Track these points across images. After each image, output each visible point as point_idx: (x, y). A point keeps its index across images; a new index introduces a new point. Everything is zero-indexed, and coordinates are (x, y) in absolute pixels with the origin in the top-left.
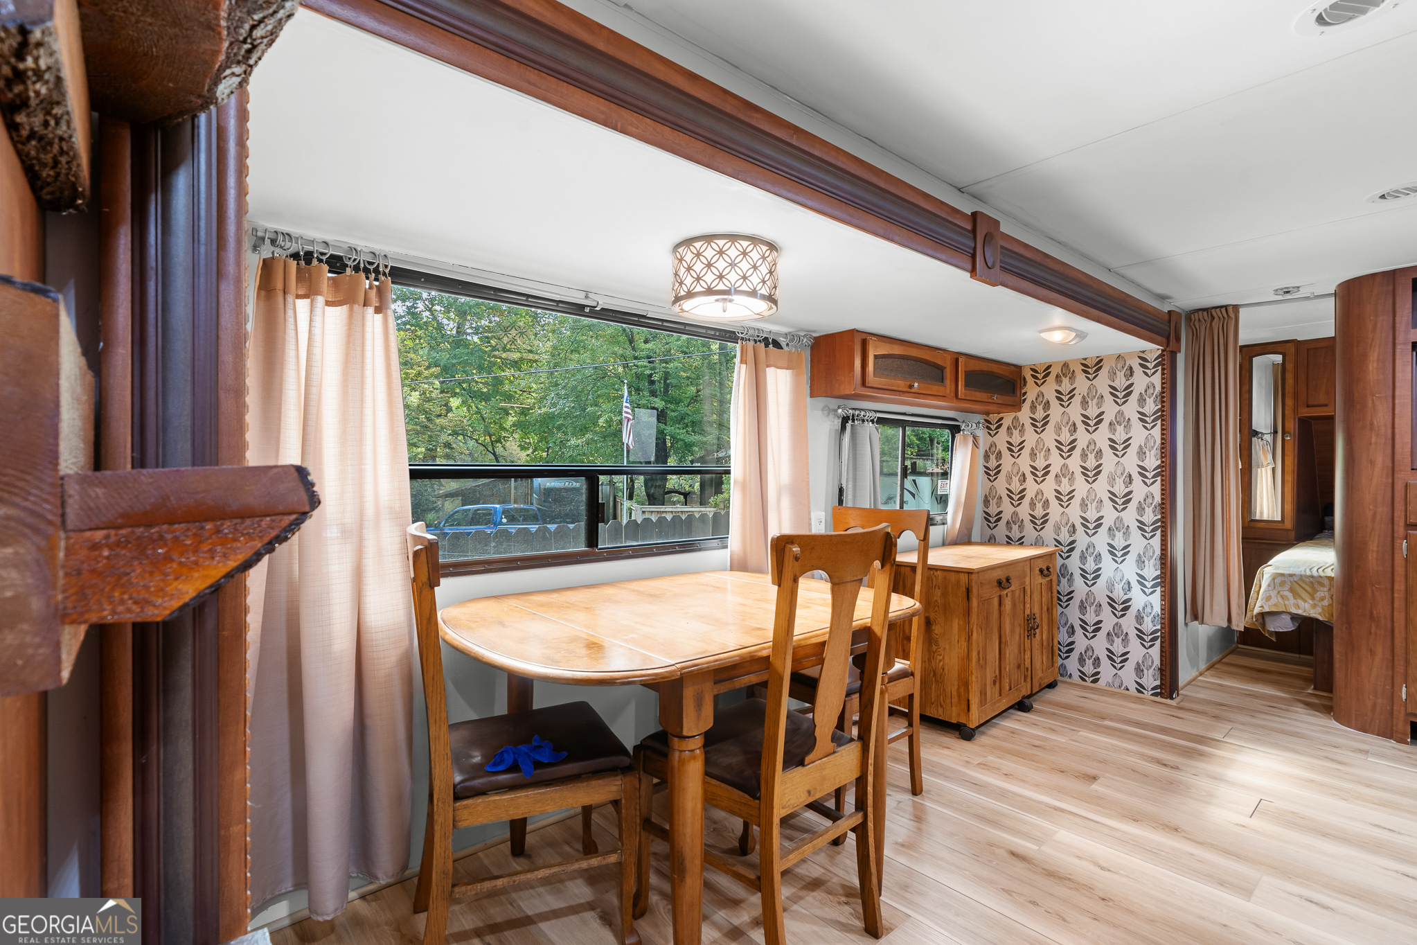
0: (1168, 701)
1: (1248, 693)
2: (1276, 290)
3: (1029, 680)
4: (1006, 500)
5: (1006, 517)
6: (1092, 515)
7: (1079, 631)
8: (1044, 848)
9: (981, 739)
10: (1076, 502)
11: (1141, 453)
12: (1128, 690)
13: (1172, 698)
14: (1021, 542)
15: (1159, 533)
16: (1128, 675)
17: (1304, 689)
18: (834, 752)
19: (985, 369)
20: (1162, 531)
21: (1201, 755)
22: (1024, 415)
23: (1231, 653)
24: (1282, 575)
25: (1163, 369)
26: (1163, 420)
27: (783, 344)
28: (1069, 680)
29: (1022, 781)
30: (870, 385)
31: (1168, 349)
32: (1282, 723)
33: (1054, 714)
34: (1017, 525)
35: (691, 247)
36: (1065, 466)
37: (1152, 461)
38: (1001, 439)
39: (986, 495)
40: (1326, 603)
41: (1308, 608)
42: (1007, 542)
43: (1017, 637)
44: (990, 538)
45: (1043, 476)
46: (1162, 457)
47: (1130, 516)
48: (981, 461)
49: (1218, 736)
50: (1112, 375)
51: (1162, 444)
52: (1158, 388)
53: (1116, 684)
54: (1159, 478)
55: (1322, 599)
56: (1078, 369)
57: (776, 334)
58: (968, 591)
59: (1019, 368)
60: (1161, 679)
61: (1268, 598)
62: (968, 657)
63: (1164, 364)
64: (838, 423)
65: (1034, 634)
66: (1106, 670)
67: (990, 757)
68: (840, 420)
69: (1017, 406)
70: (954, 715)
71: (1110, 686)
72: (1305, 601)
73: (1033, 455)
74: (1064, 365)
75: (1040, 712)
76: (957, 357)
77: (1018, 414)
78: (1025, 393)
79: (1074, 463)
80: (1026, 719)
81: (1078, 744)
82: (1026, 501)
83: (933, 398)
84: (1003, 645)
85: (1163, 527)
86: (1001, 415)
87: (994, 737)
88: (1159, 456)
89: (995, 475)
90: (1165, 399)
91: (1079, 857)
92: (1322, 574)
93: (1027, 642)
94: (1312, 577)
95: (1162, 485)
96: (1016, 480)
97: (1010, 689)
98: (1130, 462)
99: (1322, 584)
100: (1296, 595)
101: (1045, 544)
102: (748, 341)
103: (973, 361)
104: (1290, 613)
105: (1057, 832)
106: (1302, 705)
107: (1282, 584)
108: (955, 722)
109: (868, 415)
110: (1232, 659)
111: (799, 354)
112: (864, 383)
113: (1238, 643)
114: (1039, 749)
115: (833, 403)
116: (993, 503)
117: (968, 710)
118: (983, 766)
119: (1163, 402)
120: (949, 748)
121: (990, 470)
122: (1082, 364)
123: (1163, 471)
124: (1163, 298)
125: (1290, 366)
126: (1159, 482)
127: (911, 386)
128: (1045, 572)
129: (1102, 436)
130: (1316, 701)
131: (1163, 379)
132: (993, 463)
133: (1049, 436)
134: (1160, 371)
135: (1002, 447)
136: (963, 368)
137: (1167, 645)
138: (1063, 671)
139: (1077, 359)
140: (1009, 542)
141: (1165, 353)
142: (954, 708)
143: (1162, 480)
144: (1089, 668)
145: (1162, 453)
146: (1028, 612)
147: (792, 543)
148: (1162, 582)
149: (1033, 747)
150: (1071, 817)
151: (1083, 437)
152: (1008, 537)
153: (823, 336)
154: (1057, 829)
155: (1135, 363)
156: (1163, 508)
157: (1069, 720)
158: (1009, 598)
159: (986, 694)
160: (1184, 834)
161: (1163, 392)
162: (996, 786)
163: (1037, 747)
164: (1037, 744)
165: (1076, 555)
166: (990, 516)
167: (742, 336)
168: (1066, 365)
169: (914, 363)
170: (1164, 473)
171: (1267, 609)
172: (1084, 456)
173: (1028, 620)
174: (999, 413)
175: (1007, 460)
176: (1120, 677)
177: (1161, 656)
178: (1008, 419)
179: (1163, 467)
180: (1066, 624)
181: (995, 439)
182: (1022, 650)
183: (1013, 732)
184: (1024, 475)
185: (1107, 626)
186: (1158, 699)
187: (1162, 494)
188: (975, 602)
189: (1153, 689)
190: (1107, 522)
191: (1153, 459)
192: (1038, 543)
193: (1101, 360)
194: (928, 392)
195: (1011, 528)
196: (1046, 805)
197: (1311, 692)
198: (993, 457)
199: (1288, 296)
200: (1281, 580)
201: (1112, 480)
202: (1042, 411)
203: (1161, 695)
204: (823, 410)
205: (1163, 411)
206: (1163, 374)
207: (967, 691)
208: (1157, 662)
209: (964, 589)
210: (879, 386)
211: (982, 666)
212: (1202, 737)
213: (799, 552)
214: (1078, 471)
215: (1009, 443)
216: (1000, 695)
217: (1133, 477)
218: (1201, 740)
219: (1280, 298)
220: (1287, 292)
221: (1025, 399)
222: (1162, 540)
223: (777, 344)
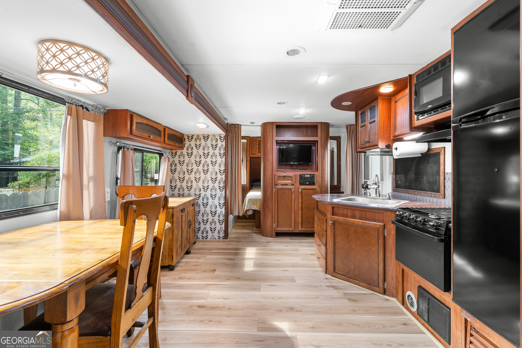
0: (227, 240)
1: (243, 233)
2: (250, 122)
3: (189, 243)
4: (178, 181)
5: (178, 187)
6: (206, 185)
7: (202, 223)
8: (208, 300)
9: (177, 269)
10: (201, 181)
11: (220, 165)
12: (216, 239)
13: (227, 239)
14: (183, 196)
15: (224, 189)
16: (216, 235)
17: (253, 229)
18: (143, 296)
19: (174, 134)
20: (225, 189)
21: (238, 254)
22: (185, 151)
23: (236, 222)
24: (250, 199)
25: (225, 140)
26: (225, 156)
27: (90, 110)
28: (199, 240)
29: (194, 279)
30: (134, 134)
31: (227, 135)
32: (252, 239)
33: (197, 252)
34: (182, 190)
35: (43, 45)
36: (198, 169)
37: (223, 168)
38: (176, 159)
39: (171, 179)
40: (259, 206)
41: (255, 208)
42: (178, 195)
43: (186, 229)
44: (172, 195)
45: (207, 172)
46: (225, 167)
47: (216, 185)
48: (170, 167)
49: (240, 247)
50: (212, 140)
51: (225, 163)
52: (224, 146)
53: (213, 238)
54: (224, 173)
55: (258, 205)
56: (202, 137)
57: (88, 104)
58: (173, 215)
59: (183, 135)
60: (225, 234)
61: (247, 206)
62: (173, 240)
63: (226, 139)
64: (116, 149)
65: (191, 227)
66: (210, 234)
67: (182, 274)
68: (117, 148)
69: (182, 148)
70: (167, 262)
71: (211, 239)
72: (255, 206)
73: (187, 165)
74: (198, 135)
75: (194, 253)
76: (165, 128)
77: (182, 151)
78: (185, 144)
79: (201, 168)
80: (189, 257)
81: (207, 261)
82: (185, 181)
83: (157, 142)
84: (182, 232)
85: (225, 188)
86: (177, 151)
87: (181, 266)
88: (224, 167)
89: (174, 172)
90: (226, 149)
91: (218, 298)
92: (258, 198)
93: (189, 229)
94: (256, 199)
95: (225, 175)
96: (181, 174)
97: (184, 248)
98: (217, 168)
99: (258, 201)
100: (253, 204)
101: (191, 196)
102: (72, 105)
103: (170, 130)
104: (252, 209)
105: (210, 293)
106: (254, 233)
107: (250, 201)
108: (167, 265)
109: (130, 147)
110: (237, 224)
111: (100, 116)
112: (131, 133)
113: (237, 219)
114: (196, 266)
115: (114, 140)
116: (173, 182)
117: (172, 259)
118: (180, 278)
119: (225, 150)
120: (166, 276)
121: (172, 170)
122: (203, 136)
123: (225, 171)
124: (226, 119)
125: (248, 143)
126: (224, 174)
127: (149, 137)
128: (193, 205)
129: (209, 160)
130: (256, 231)
131: (225, 143)
132: (173, 168)
133: (193, 159)
134: (225, 141)
135: (177, 162)
136: (167, 133)
137: (226, 223)
138: (198, 238)
139: (202, 134)
140: (179, 196)
141: (226, 136)
142: (167, 260)
143: (225, 174)
144: (205, 235)
145: (225, 165)
146: (189, 220)
147: (132, 204)
148: (225, 204)
149: (195, 266)
150: (212, 286)
151: (203, 160)
152: (179, 194)
153: (111, 110)
154: (210, 292)
155: (218, 138)
156: (225, 182)
157: (202, 253)
158: (184, 215)
159: (178, 252)
160: (241, 279)
161: (226, 147)
162: (187, 284)
163: (196, 265)
164: (195, 265)
165: (201, 198)
166: (172, 187)
167: (68, 101)
168: (198, 136)
169: (150, 127)
170: (226, 172)
171: (247, 209)
172: (204, 166)
173: (189, 222)
174: (176, 150)
175: (178, 167)
176: (214, 235)
177: (225, 227)
178: (179, 152)
179: (225, 170)
180: (198, 222)
181: (174, 159)
182: (187, 233)
183: (187, 263)
184: (184, 172)
185: (210, 220)
186: (224, 240)
187: (225, 178)
188: (175, 219)
189: (222, 237)
190: (210, 187)
191: (223, 167)
192: (189, 195)
193: (209, 136)
194: (156, 140)
195: (180, 191)
196: (204, 285)
197: (255, 229)
198: (173, 166)
199: (252, 125)
200: (250, 200)
201: (211, 174)
202: (190, 151)
203: (225, 238)
204: (109, 143)
205: (225, 153)
206: (225, 142)
207: (172, 252)
208: (224, 229)
209: (171, 215)
210: (138, 135)
211: (177, 242)
212: (237, 248)
213: (136, 208)
214: (202, 171)
215: (179, 161)
216: (182, 251)
217: (218, 173)
218: (237, 249)
219: (251, 124)
220: (252, 123)
221: (185, 146)
222: (225, 192)
223: (87, 109)
